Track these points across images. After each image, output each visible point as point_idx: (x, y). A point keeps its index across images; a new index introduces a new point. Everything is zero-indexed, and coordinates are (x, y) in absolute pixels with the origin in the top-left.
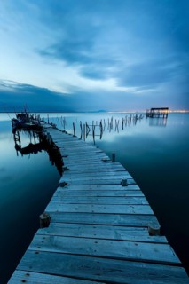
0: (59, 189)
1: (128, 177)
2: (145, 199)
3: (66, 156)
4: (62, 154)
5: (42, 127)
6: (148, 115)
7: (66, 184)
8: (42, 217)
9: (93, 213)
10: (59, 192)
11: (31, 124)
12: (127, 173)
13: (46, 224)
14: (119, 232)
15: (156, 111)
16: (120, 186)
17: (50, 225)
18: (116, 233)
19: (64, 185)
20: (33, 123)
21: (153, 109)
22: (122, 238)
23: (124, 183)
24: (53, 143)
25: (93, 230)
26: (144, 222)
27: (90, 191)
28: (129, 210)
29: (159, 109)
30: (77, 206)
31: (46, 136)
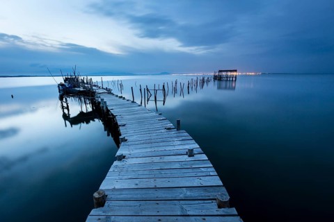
0: (116, 163)
1: (194, 146)
2: (213, 169)
3: (124, 125)
4: (119, 123)
5: (94, 93)
6: (215, 78)
7: (124, 157)
8: (96, 195)
9: (156, 188)
10: (116, 166)
11: (82, 89)
12: (193, 141)
13: (101, 203)
14: (184, 206)
15: (224, 74)
16: (186, 156)
17: (106, 204)
18: (182, 208)
19: (122, 158)
20: (84, 87)
21: (220, 71)
22: (189, 213)
23: (191, 153)
24: (108, 111)
25: (157, 206)
26: (212, 194)
27: (153, 163)
28: (196, 183)
29: (227, 71)
30: (137, 181)
31: (99, 103)
